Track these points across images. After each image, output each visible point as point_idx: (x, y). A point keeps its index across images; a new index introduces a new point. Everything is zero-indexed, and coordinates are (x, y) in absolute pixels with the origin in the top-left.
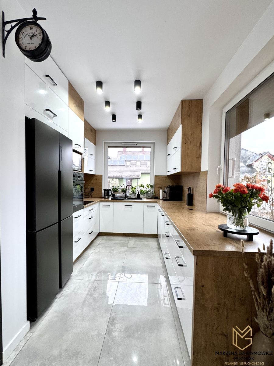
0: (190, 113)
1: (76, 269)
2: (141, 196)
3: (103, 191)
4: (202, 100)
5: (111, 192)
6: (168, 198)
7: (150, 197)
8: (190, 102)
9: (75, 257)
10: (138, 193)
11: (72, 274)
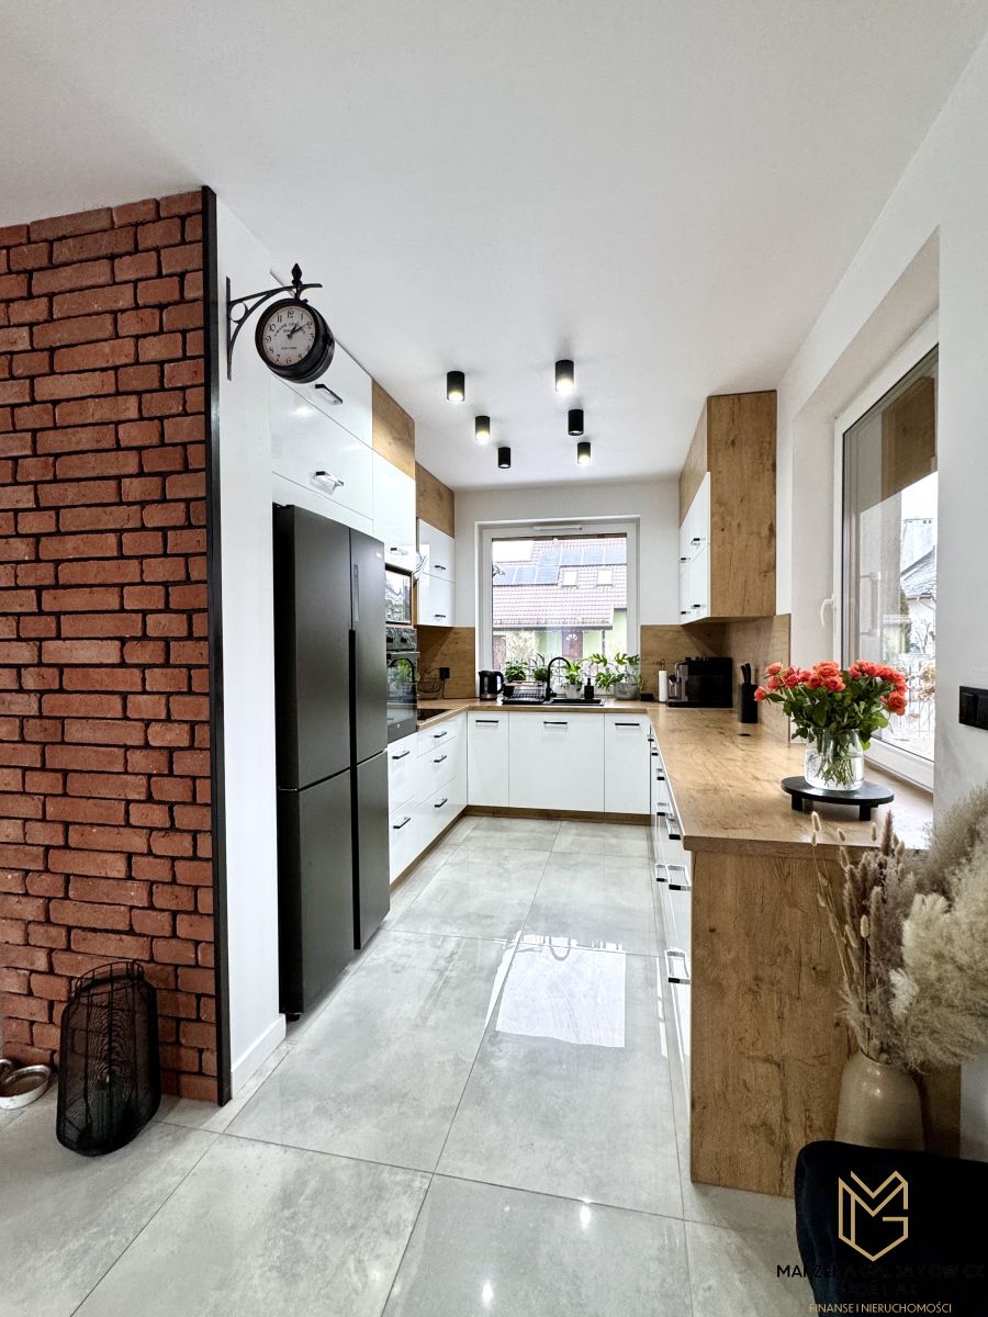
0: (736, 436)
1: (399, 904)
2: (597, 691)
3: (477, 678)
4: (774, 391)
5: (502, 681)
6: (685, 699)
7: (628, 696)
8: (736, 401)
9: (395, 871)
10: (589, 683)
11: (386, 918)
